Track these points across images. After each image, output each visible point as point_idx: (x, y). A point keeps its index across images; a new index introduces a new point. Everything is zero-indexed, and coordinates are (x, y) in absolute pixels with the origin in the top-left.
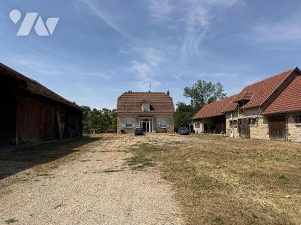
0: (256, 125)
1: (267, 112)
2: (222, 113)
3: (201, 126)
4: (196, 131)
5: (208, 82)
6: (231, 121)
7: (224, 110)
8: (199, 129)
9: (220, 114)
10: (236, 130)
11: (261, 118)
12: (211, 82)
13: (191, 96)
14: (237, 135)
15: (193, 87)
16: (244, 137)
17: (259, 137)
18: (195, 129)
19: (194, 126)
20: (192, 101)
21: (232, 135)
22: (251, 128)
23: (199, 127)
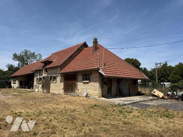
0: (55, 82)
1: (64, 71)
2: (32, 71)
3: (17, 82)
4: (13, 86)
5: (32, 52)
6: (37, 78)
7: (34, 69)
8: (15, 85)
9: (31, 72)
10: (40, 86)
11: (59, 76)
12: (34, 52)
13: (19, 60)
14: (41, 90)
15: (21, 54)
16: (45, 92)
17: (56, 92)
18: (12, 85)
19: (12, 83)
20: (19, 64)
21: (37, 90)
22: (51, 85)
23: (15, 83)
